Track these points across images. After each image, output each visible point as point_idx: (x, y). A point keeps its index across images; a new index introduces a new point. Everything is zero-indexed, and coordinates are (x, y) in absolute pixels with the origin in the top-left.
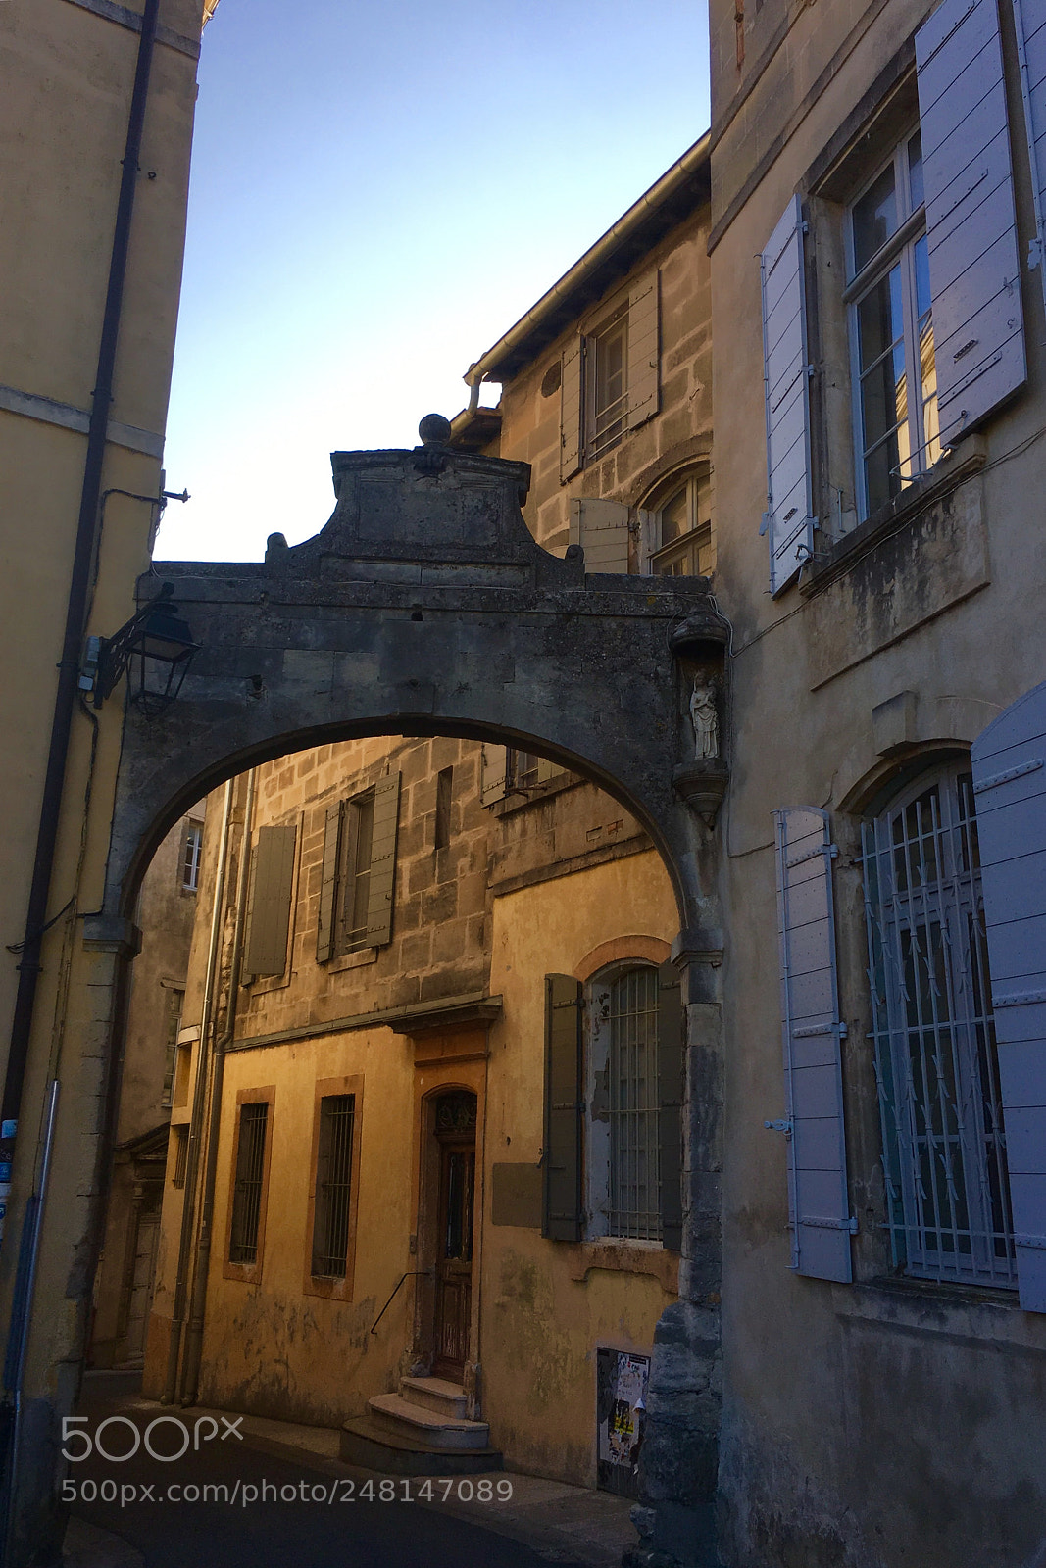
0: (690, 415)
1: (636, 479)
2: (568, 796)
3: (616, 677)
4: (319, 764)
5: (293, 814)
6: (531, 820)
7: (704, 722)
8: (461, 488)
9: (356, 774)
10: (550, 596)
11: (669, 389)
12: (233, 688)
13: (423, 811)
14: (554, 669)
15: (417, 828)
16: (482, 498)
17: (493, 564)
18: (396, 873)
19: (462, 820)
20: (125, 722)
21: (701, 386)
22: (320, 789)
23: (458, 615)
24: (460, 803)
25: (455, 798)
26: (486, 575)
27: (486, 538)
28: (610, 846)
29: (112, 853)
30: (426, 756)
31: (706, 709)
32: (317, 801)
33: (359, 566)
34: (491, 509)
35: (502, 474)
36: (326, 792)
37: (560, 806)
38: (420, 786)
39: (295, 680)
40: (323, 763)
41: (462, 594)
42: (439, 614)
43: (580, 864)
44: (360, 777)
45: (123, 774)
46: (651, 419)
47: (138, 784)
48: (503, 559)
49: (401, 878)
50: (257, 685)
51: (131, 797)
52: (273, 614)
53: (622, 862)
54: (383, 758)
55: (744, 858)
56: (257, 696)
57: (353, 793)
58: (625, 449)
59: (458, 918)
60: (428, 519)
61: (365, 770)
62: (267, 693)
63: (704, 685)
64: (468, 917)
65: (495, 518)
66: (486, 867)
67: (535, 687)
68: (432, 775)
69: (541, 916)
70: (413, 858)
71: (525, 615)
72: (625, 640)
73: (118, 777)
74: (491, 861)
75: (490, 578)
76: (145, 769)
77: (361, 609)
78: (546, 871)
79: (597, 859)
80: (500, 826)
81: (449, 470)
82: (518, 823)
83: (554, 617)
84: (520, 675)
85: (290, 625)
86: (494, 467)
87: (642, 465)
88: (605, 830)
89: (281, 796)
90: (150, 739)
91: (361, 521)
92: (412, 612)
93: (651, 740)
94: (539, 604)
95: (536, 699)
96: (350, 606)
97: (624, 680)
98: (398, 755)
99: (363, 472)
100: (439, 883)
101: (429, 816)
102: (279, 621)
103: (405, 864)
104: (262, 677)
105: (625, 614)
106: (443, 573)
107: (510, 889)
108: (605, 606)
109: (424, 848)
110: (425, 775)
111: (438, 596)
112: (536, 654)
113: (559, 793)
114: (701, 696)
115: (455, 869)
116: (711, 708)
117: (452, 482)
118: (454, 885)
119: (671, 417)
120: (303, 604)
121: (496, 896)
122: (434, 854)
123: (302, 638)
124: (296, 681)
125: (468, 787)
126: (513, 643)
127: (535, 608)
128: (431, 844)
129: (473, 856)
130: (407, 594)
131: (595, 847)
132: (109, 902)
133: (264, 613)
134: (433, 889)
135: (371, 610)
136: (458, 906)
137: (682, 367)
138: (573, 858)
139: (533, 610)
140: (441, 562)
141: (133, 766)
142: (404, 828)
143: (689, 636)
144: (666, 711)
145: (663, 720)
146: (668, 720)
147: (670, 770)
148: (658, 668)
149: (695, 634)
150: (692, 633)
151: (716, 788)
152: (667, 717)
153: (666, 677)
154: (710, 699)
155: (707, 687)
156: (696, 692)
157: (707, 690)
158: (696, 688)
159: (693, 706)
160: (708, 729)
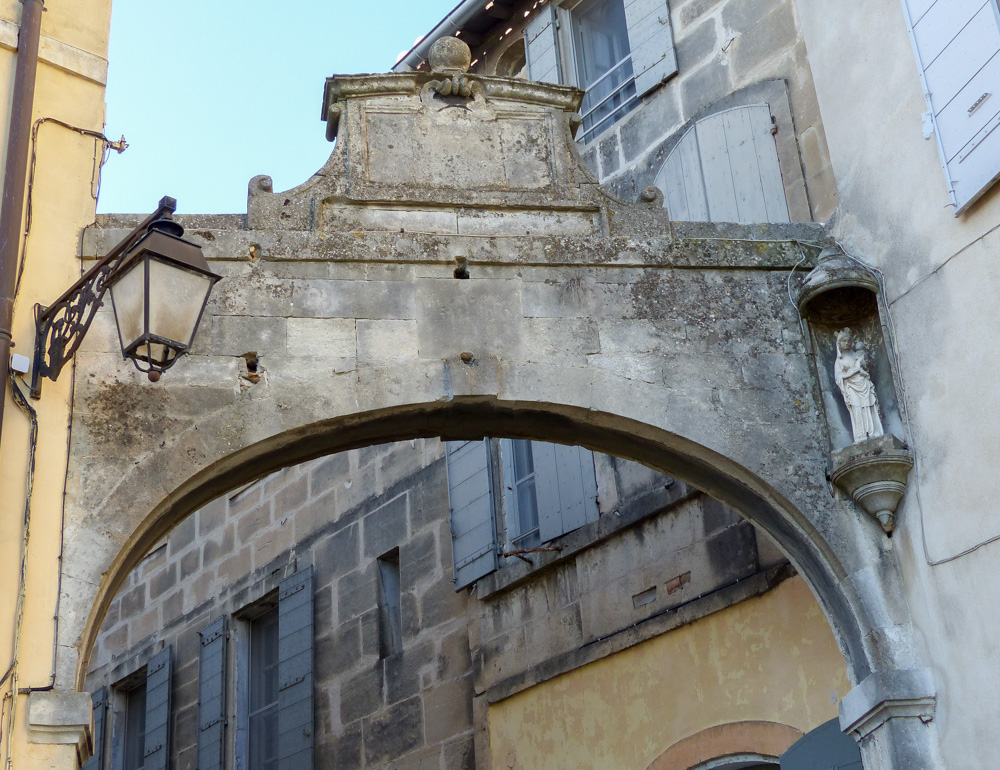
0: (724, 70)
1: (653, 152)
2: (596, 556)
3: (732, 345)
4: (183, 577)
5: (145, 647)
6: (538, 598)
7: (859, 395)
8: (496, 120)
9: (245, 579)
10: (632, 244)
11: (688, 44)
12: (221, 370)
13: (355, 611)
14: (651, 335)
15: (349, 635)
16: (524, 132)
17: (549, 209)
18: (318, 702)
19: (420, 615)
20: (71, 418)
21: (737, 35)
22: (187, 609)
23: (514, 270)
24: (415, 592)
25: (405, 588)
26: (543, 224)
27: (535, 180)
28: (675, 609)
29: (62, 600)
30: (355, 540)
31: (859, 378)
32: (184, 625)
33: (375, 215)
34: (538, 145)
35: (548, 102)
36: (197, 611)
37: (585, 569)
38: (351, 580)
39: (304, 358)
40: (189, 574)
41: (519, 244)
42: (490, 270)
43: (628, 639)
44: (251, 583)
45: (72, 491)
46: (667, 81)
47: (94, 502)
48: (563, 203)
49: (326, 705)
50: (252, 367)
51: (85, 521)
52: (266, 274)
53: (696, 628)
54: (286, 554)
55: (960, 561)
56: (253, 380)
57: (242, 605)
58: (632, 122)
59: (426, 746)
60: (458, 157)
61: (258, 571)
62: (268, 376)
63: (850, 349)
64: (442, 742)
65: (544, 155)
66: (466, 670)
67: (630, 359)
68: (365, 563)
69: (570, 720)
70: (347, 675)
71: (603, 270)
72: (737, 298)
73: (65, 493)
74: (478, 660)
75: (548, 226)
76: (103, 482)
77: (386, 265)
78: (573, 657)
79: (654, 628)
80: (488, 610)
81: (479, 98)
82: (516, 604)
83: (641, 271)
84: (606, 343)
85: (292, 287)
86: (538, 94)
87: (661, 135)
88: (662, 589)
89: (125, 628)
90: (108, 441)
91: (371, 160)
92: (454, 268)
93: (791, 422)
94: (621, 255)
95: (632, 374)
96: (371, 261)
97: (742, 347)
98: (309, 546)
99: (368, 102)
100: (390, 703)
101: (366, 618)
102: (276, 282)
103: (334, 688)
104: (259, 354)
105: (733, 265)
106: (486, 221)
107: (513, 690)
108: (705, 255)
109: (362, 660)
110: (355, 564)
111: (487, 247)
112: (624, 318)
113: (582, 552)
114: (848, 365)
115: (414, 683)
116: (865, 376)
117: (485, 113)
118: (415, 702)
119: (697, 74)
120: (307, 260)
121: (491, 704)
122: (379, 665)
123: (309, 303)
124: (307, 358)
125: (426, 570)
126: (592, 304)
127: (616, 259)
128: (371, 652)
129: (442, 659)
130: (446, 245)
131: (648, 614)
132: (62, 671)
133: (255, 273)
134: (382, 712)
135: (399, 266)
136: (424, 729)
137: (705, 18)
138: (615, 633)
139: (613, 262)
140: (482, 208)
141: (86, 479)
142: (327, 639)
143: (831, 282)
144: (804, 385)
145: (802, 396)
146: (808, 396)
147: (822, 460)
148: (785, 332)
149: (839, 280)
150: (835, 278)
151: (896, 475)
152: (806, 393)
153: (797, 342)
154: (862, 366)
155: (855, 351)
156: (841, 358)
157: (856, 355)
158: (839, 354)
159: (839, 376)
160: (866, 403)
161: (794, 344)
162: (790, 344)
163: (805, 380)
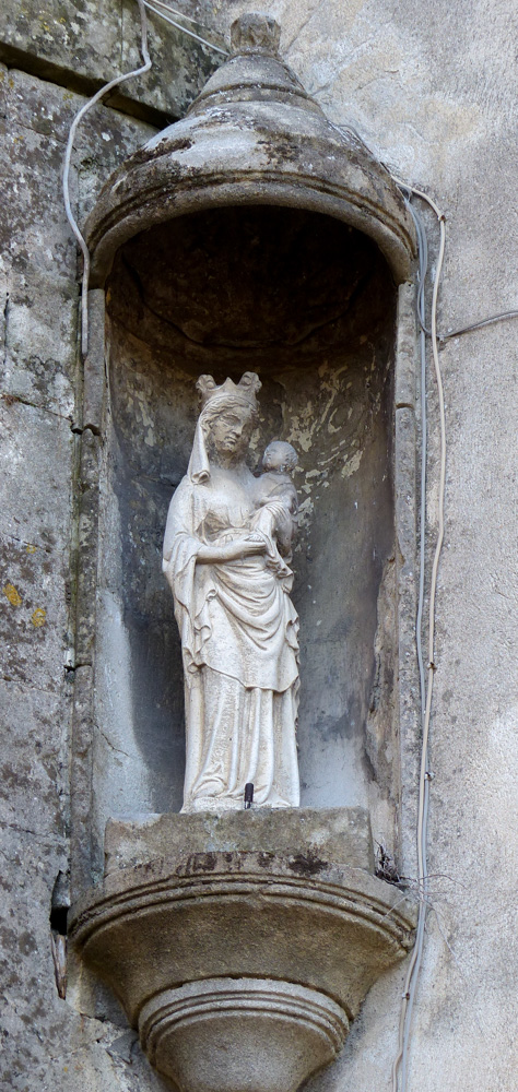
7: (244, 639)
31: (255, 577)
114: (227, 513)
143: (268, 177)
144: (46, 535)
145: (28, 575)
146: (52, 584)
147: (51, 839)
148: (20, 315)
149: (302, 179)
150: (289, 167)
151: (338, 974)
152: (47, 568)
153: (52, 366)
154: (276, 534)
155: (260, 470)
156: (205, 479)
157: (262, 486)
158: (200, 461)
159: (182, 546)
160: (264, 677)
161: (42, 370)
162: (29, 364)
163: (51, 520)
